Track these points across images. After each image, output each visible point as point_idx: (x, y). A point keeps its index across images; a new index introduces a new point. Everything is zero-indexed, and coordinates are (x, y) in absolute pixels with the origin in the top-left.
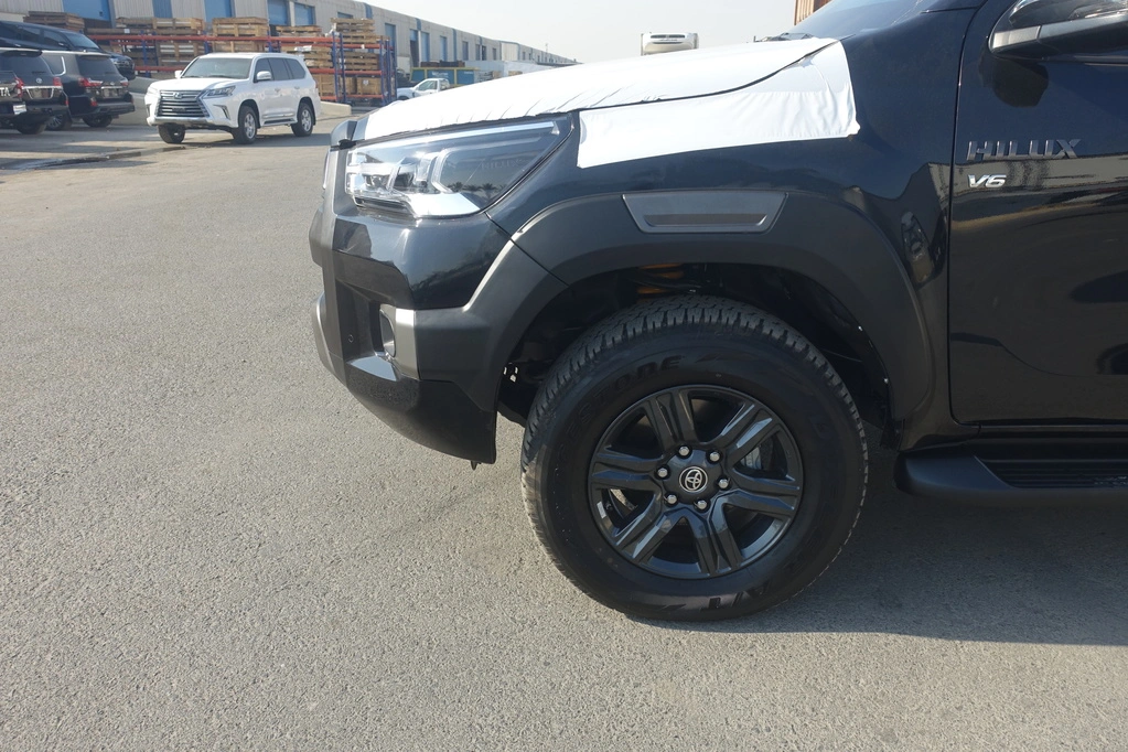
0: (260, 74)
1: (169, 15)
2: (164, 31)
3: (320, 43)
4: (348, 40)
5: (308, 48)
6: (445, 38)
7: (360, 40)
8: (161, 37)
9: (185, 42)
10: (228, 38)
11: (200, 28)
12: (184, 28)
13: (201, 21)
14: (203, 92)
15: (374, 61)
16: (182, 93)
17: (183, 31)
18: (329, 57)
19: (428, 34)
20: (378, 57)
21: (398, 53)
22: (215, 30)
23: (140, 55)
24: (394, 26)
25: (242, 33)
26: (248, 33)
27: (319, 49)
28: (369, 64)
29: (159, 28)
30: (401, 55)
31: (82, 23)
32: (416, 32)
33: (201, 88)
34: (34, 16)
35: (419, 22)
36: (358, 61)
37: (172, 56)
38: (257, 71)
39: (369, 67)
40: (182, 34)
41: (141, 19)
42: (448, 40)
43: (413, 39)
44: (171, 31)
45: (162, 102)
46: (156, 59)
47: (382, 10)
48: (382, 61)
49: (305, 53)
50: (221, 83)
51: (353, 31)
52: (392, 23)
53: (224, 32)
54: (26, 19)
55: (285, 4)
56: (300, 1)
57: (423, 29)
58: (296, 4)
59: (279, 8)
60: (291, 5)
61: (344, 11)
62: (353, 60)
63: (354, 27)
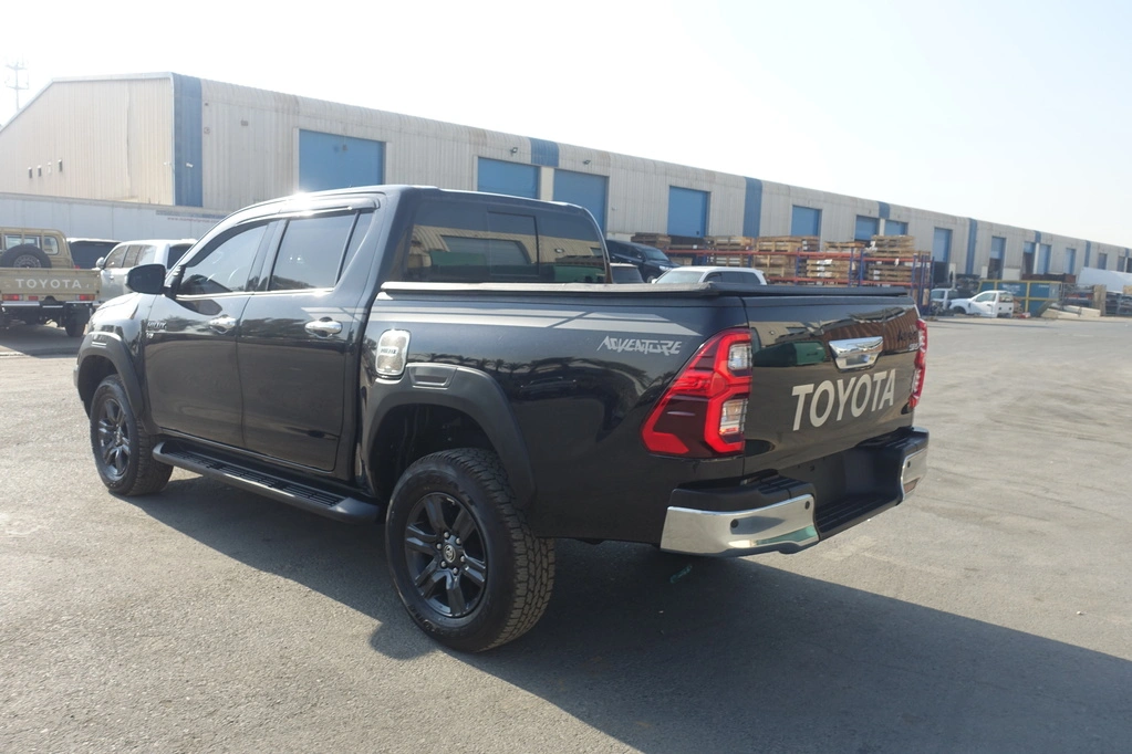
2: (722, 247)
4: (885, 255)
5: (828, 262)
6: (1074, 251)
7: (894, 255)
10: (765, 253)
12: (736, 244)
13: (750, 240)
15: (908, 273)
17: (736, 247)
19: (1049, 247)
20: (912, 269)
21: (1005, 264)
22: (759, 246)
24: (1003, 240)
25: (778, 248)
26: (783, 249)
27: (838, 263)
28: (902, 276)
29: (718, 244)
30: (1009, 267)
31: (668, 240)
32: (1033, 245)
34: (638, 237)
35: (1038, 235)
36: (892, 273)
40: (734, 249)
42: (1077, 253)
43: (1028, 249)
44: (726, 247)
48: (914, 273)
49: (826, 266)
51: (891, 246)
52: (1001, 237)
53: (765, 248)
54: (633, 239)
55: (876, 221)
56: (892, 217)
57: (1043, 241)
58: (888, 221)
59: (870, 225)
60: (882, 222)
61: (942, 226)
62: (887, 273)
63: (892, 243)
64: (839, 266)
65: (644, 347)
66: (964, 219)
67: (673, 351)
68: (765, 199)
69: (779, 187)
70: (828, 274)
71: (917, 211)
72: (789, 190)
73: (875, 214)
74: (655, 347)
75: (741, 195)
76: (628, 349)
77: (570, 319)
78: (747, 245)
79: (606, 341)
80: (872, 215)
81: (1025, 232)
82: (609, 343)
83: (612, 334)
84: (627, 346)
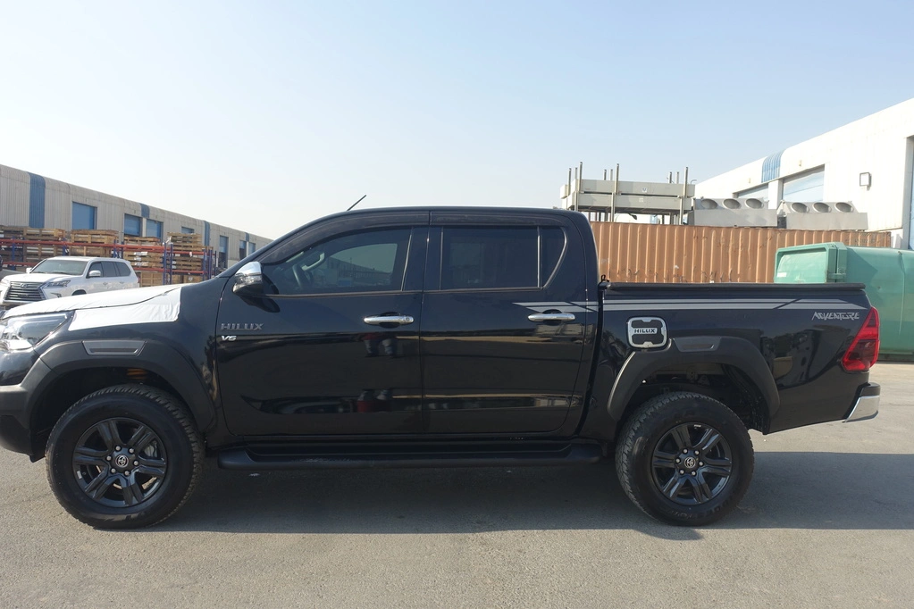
0: (92, 272)
1: (41, 226)
2: (31, 237)
3: (156, 251)
4: (180, 248)
5: (145, 253)
7: (188, 249)
8: (28, 241)
9: (50, 245)
10: (82, 243)
11: (61, 236)
12: (49, 235)
13: (63, 231)
14: (44, 284)
15: (198, 264)
16: (28, 284)
17: (47, 238)
18: (161, 260)
19: (254, 244)
20: (202, 260)
21: (229, 257)
22: (73, 238)
23: (10, 253)
24: (227, 238)
25: (94, 240)
26: (99, 241)
27: (153, 254)
28: (194, 266)
29: (28, 234)
30: (231, 259)
32: (245, 243)
33: (43, 281)
35: (248, 235)
36: (186, 263)
37: (36, 255)
38: (90, 270)
39: (194, 268)
40: (47, 240)
41: (17, 227)
43: (242, 246)
44: (37, 237)
45: (10, 290)
46: (22, 256)
47: (218, 226)
48: (205, 264)
49: (142, 256)
50: (59, 278)
51: (184, 242)
52: (225, 236)
53: (80, 240)
55: (139, 219)
56: (151, 217)
57: (250, 240)
58: (148, 220)
59: (134, 222)
60: (144, 220)
61: (186, 226)
62: (182, 263)
63: (185, 239)
64: (154, 257)
65: (840, 317)
66: (201, 221)
67: (856, 318)
68: (48, 193)
69: (59, 184)
70: (144, 264)
71: (169, 213)
72: (68, 188)
73: (139, 214)
74: (845, 316)
75: (27, 188)
76: (830, 318)
77: (787, 303)
78: (60, 236)
79: (816, 314)
80: (136, 215)
81: (239, 233)
82: (818, 316)
83: (818, 311)
84: (829, 316)
